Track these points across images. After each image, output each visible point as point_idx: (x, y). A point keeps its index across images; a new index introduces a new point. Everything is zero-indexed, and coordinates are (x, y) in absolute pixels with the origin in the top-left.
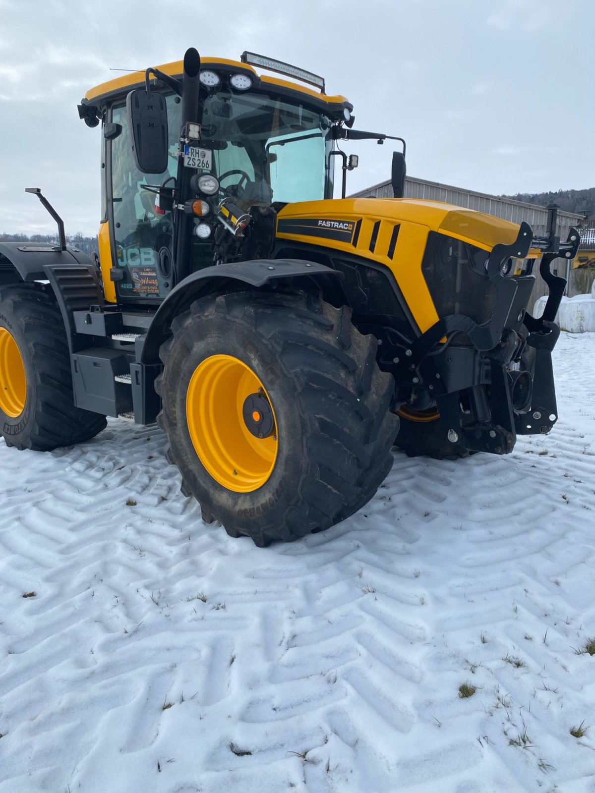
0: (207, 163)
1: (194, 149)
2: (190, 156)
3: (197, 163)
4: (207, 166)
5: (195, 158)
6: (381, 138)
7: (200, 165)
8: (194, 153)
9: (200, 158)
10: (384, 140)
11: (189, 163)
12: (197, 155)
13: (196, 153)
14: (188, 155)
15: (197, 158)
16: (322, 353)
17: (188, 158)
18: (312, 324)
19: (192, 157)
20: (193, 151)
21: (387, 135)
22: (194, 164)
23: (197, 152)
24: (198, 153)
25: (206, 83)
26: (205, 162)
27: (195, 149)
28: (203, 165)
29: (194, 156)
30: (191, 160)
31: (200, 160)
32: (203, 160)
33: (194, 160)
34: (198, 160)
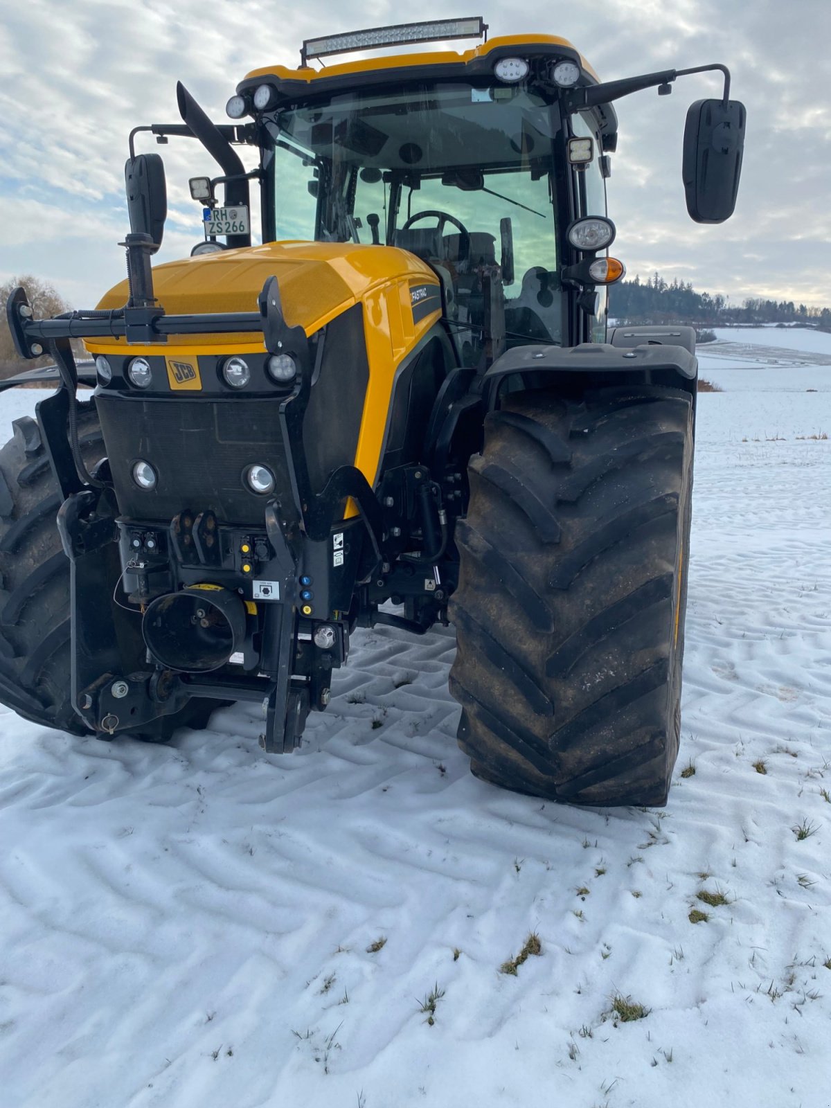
2: (212, 221)
3: (225, 227)
4: (242, 228)
5: (221, 221)
7: (231, 229)
8: (219, 216)
9: (229, 220)
10: (671, 83)
11: (213, 231)
12: (224, 217)
13: (222, 215)
14: (210, 220)
15: (224, 222)
17: (210, 224)
19: (217, 221)
20: (217, 214)
21: (676, 70)
22: (220, 230)
23: (224, 212)
24: (225, 214)
26: (237, 224)
28: (235, 228)
29: (219, 220)
30: (215, 226)
31: (229, 223)
32: (234, 222)
33: (219, 225)
34: (226, 224)
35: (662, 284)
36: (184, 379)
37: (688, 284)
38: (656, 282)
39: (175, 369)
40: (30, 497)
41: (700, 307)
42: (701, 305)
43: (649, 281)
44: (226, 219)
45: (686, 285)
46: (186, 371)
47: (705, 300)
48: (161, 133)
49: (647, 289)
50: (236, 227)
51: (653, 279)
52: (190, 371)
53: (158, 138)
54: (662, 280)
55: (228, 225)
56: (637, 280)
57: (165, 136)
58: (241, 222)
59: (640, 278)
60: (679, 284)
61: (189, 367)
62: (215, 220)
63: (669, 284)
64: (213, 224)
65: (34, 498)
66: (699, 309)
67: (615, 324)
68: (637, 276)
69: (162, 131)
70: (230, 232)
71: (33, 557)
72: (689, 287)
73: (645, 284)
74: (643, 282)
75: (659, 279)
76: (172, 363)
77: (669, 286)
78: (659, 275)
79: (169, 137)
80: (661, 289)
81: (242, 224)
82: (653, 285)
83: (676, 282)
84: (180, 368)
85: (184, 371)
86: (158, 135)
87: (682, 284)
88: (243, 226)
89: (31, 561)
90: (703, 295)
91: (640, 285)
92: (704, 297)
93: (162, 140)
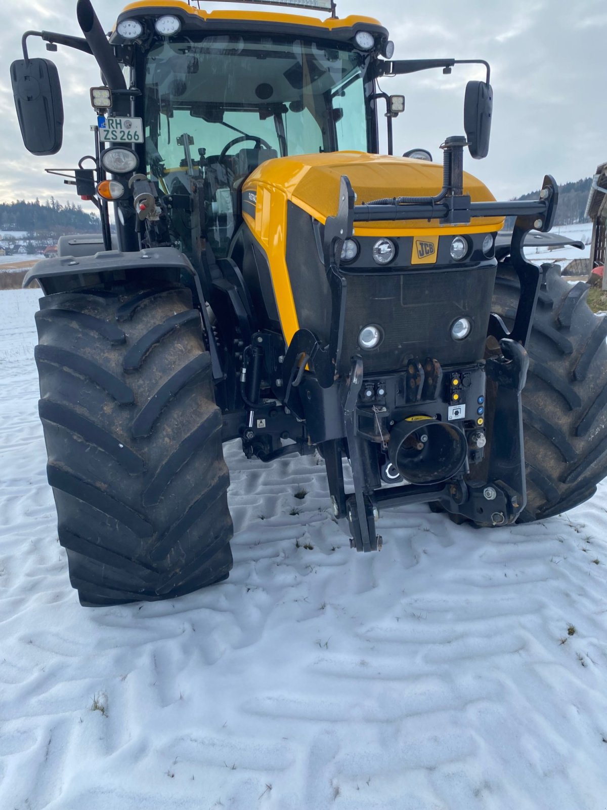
0: (135, 134)
1: (112, 120)
2: (107, 128)
3: (119, 135)
4: (136, 137)
5: (115, 129)
6: (447, 65)
7: (125, 137)
8: (114, 125)
9: (124, 129)
10: (451, 67)
11: (108, 137)
12: (119, 126)
13: (117, 124)
14: (104, 127)
15: (119, 130)
16: (82, 377)
17: (105, 131)
18: (96, 337)
19: (112, 129)
20: (111, 122)
21: (456, 59)
22: (114, 137)
23: (118, 122)
24: (120, 124)
25: (128, 36)
26: (132, 133)
27: (114, 119)
28: (130, 137)
29: (114, 128)
30: (110, 133)
31: (124, 132)
32: (129, 132)
33: (114, 133)
34: (121, 132)
35: (58, 206)
36: (425, 255)
37: (78, 206)
38: (53, 204)
39: (420, 248)
40: (141, 382)
41: (90, 223)
42: (91, 221)
43: (48, 203)
44: (121, 128)
45: (76, 207)
46: (428, 248)
47: (93, 218)
48: (51, 41)
49: (47, 208)
50: (131, 135)
51: (50, 201)
52: (431, 248)
53: (47, 45)
54: (57, 202)
55: (122, 133)
56: (38, 201)
57: (54, 43)
58: (136, 132)
59: (39, 200)
60: (71, 206)
61: (431, 246)
62: (109, 128)
63: (64, 205)
64: (108, 131)
65: (147, 382)
66: (90, 224)
67: (26, 236)
68: (37, 199)
69: (53, 39)
70: (125, 139)
71: (168, 436)
72: (79, 208)
73: (45, 205)
74: (42, 203)
75: (55, 201)
76: (418, 243)
77: (64, 207)
78: (54, 198)
79: (59, 46)
80: (58, 209)
81: (137, 134)
82: (52, 206)
83: (68, 204)
84: (424, 246)
85: (426, 248)
86: (48, 42)
87: (74, 206)
88: (138, 136)
89: (167, 439)
90: (91, 214)
91: (41, 205)
92: (92, 216)
93: (52, 48)
